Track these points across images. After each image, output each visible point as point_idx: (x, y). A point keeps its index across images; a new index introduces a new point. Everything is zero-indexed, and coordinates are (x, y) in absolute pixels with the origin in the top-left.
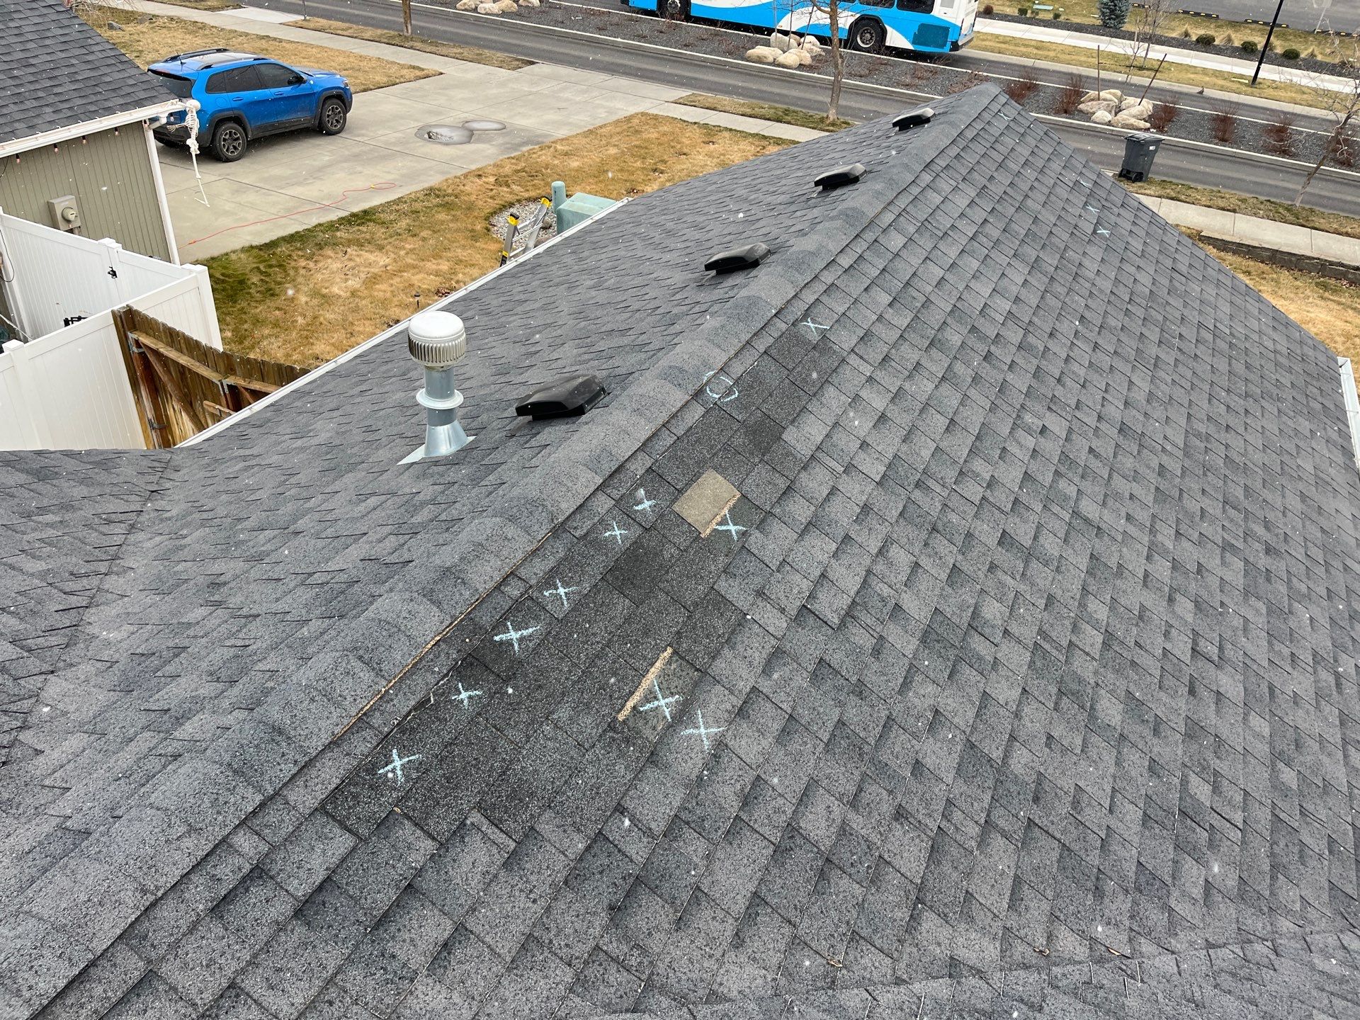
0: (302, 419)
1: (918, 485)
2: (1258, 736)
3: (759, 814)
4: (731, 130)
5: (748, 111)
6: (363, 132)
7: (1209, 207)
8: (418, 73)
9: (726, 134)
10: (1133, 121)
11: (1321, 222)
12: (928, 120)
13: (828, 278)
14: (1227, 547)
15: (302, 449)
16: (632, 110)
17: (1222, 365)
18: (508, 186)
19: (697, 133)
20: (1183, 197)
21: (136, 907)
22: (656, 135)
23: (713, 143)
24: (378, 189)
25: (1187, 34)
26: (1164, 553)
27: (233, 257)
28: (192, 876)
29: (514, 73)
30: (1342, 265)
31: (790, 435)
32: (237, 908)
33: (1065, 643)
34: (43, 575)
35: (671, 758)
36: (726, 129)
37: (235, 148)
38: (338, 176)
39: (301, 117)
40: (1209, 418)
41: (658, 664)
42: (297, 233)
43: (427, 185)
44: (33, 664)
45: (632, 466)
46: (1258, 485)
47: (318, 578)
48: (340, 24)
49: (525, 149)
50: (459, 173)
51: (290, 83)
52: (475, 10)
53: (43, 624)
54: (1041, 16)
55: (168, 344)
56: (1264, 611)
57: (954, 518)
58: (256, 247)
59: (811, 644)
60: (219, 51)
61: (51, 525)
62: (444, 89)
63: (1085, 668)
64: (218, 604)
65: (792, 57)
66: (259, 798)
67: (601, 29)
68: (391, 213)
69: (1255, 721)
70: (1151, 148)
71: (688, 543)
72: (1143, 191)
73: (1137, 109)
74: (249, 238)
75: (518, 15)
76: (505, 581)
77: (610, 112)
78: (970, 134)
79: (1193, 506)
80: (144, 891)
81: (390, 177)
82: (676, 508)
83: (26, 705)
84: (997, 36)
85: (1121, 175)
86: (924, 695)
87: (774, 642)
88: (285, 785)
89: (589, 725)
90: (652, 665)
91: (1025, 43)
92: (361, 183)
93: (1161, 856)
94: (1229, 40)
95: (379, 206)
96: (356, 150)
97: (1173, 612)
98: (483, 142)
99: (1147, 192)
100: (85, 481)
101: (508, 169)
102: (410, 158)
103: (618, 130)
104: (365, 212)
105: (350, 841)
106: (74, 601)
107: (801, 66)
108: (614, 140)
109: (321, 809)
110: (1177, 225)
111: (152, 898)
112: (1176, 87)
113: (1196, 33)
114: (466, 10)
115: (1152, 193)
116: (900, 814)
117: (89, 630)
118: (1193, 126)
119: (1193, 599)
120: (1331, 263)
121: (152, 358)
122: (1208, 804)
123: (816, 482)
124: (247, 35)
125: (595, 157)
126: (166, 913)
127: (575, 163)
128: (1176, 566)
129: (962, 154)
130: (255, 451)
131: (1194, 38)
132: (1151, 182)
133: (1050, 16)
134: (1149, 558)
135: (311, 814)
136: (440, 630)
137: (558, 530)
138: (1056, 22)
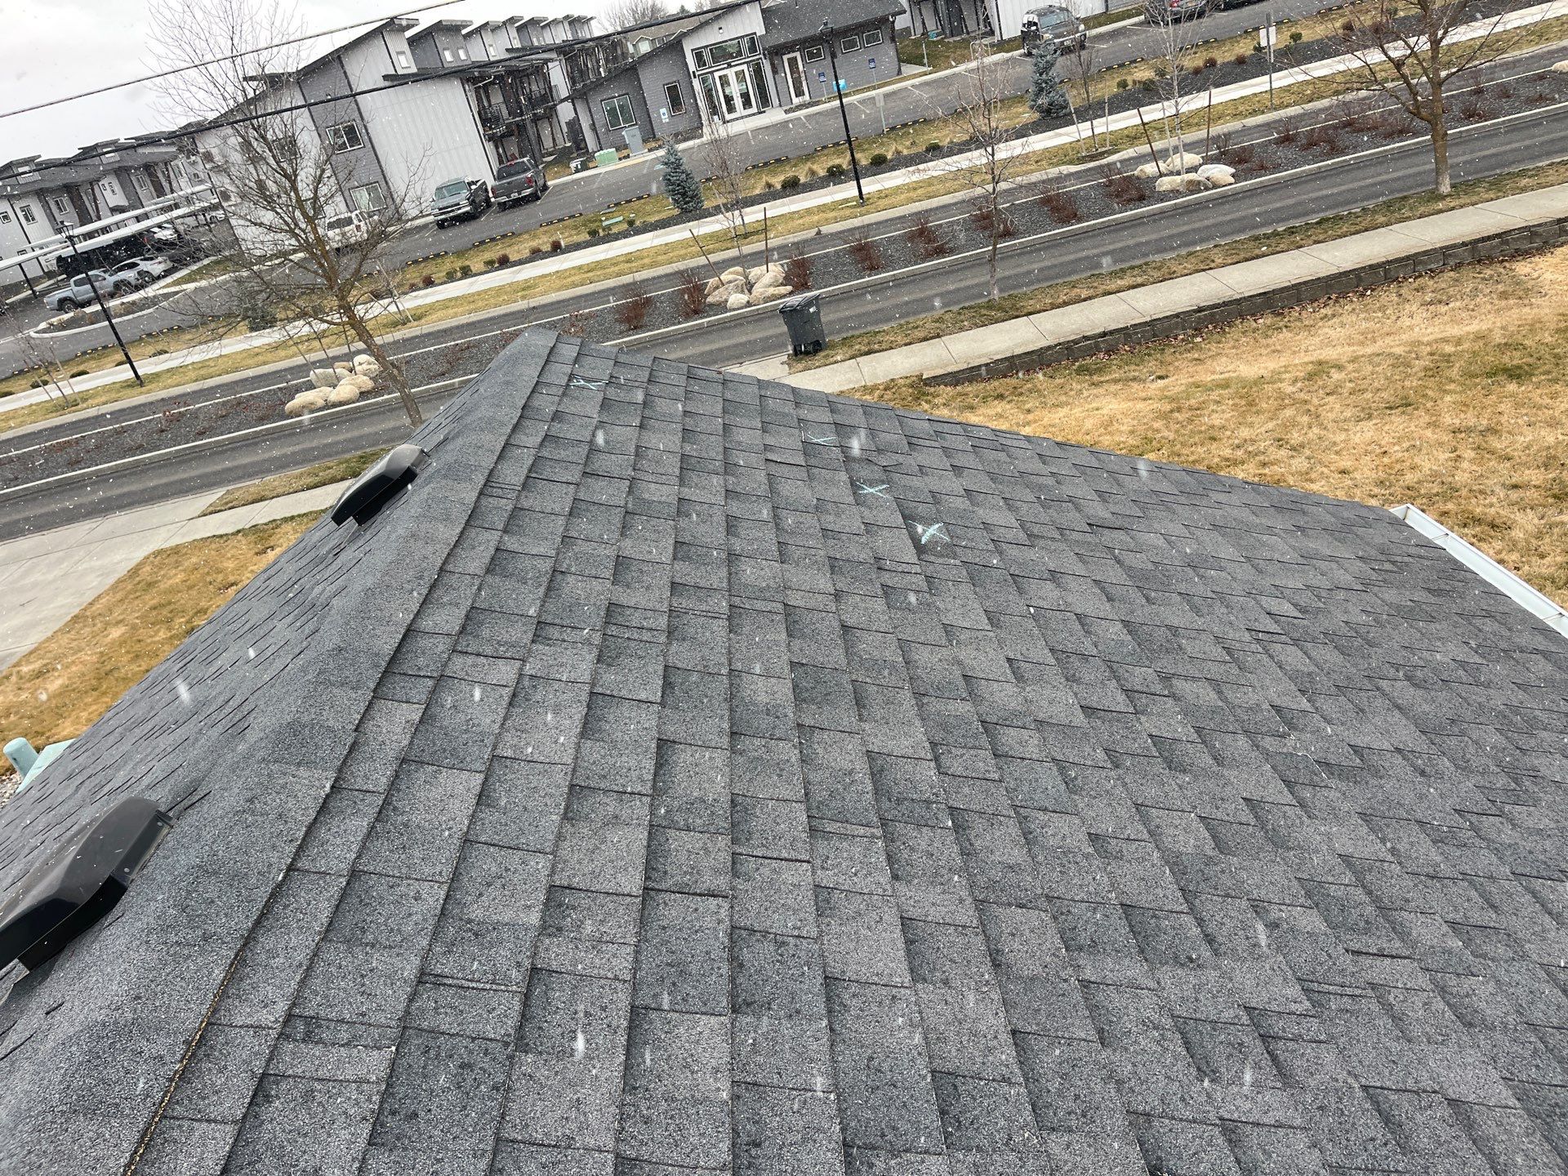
7: (910, 344)
9: (288, 527)
10: (771, 291)
11: (1031, 304)
12: (409, 475)
16: (139, 555)
19: (243, 545)
20: (876, 347)
22: (181, 576)
23: (271, 548)
25: (769, 186)
30: (1086, 338)
54: (615, 230)
65: (346, 389)
70: (811, 310)
72: (831, 360)
73: (768, 277)
77: (104, 574)
78: (513, 474)
84: (580, 268)
85: (796, 353)
91: (614, 262)
94: (813, 173)
99: (835, 358)
103: (119, 596)
107: (364, 395)
108: (117, 614)
110: (893, 380)
112: (792, 239)
113: (777, 181)
115: (842, 357)
118: (833, 269)
120: (1075, 342)
131: (779, 187)
132: (832, 346)
133: (625, 226)
138: (633, 229)
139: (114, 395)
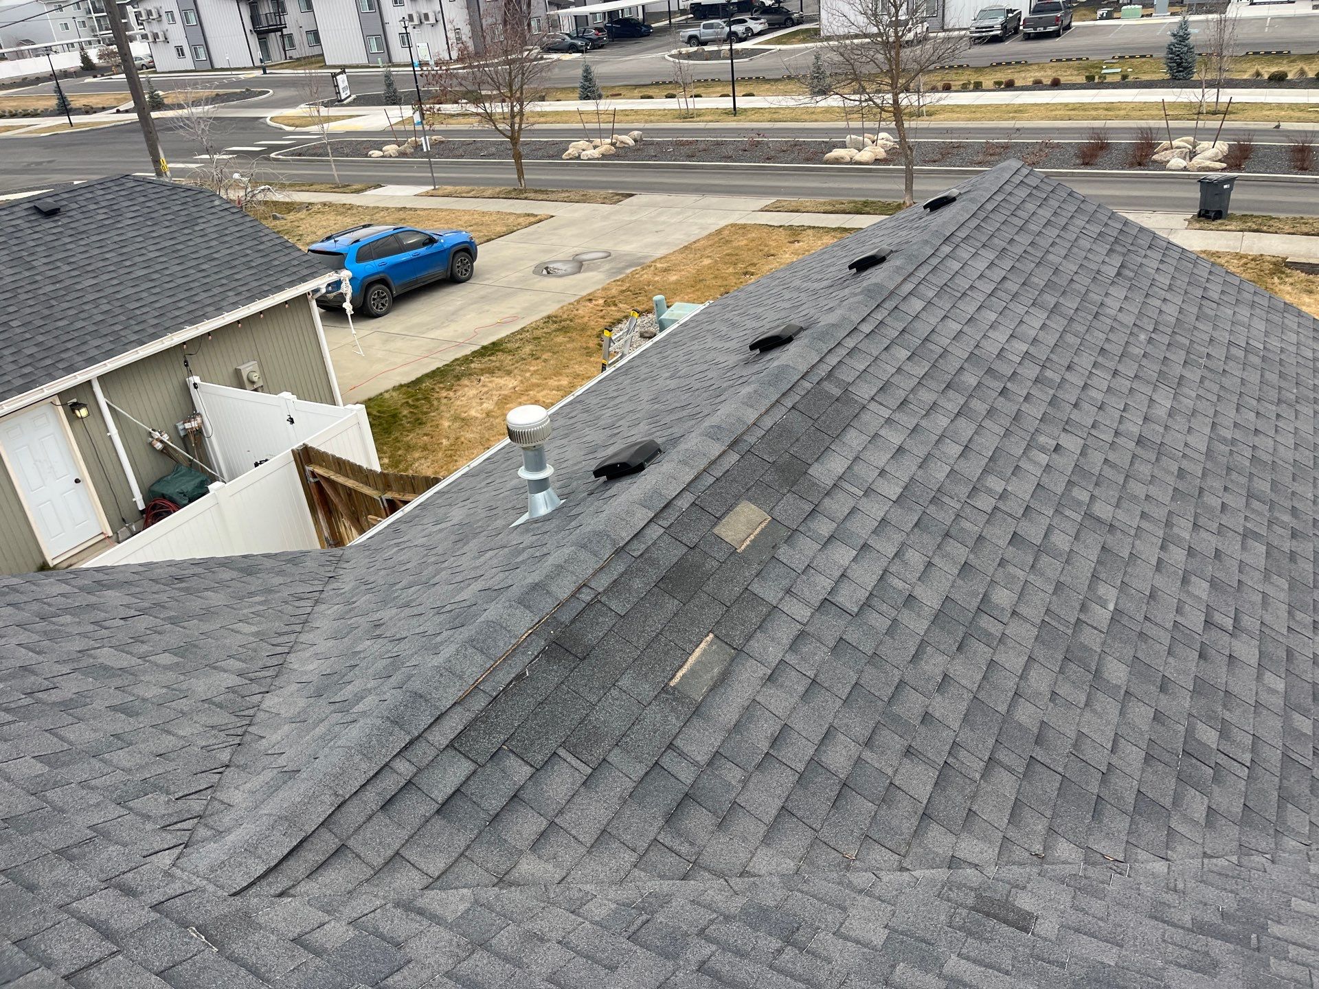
0: (442, 510)
1: (934, 500)
2: (1273, 691)
3: (786, 754)
4: (814, 227)
5: (830, 208)
6: (487, 276)
7: (1293, 234)
8: (532, 219)
9: (810, 232)
10: (1208, 163)
12: (954, 199)
13: (850, 343)
14: (1247, 535)
15: (441, 531)
16: (723, 223)
17: (1254, 377)
18: (616, 305)
19: (782, 235)
20: (1265, 228)
21: (332, 805)
22: (745, 242)
23: (798, 241)
24: (501, 324)
25: (1258, 74)
26: (1178, 541)
27: (387, 396)
28: (367, 787)
29: (616, 207)
31: (815, 471)
32: (397, 806)
33: (1073, 621)
34: (256, 634)
35: (713, 712)
36: (810, 227)
37: (383, 305)
38: (468, 317)
39: (438, 271)
40: (1236, 425)
41: (703, 645)
42: (438, 368)
43: (545, 314)
44: (255, 688)
45: (679, 503)
46: (1287, 480)
47: (448, 608)
48: (464, 188)
49: (629, 271)
50: (572, 300)
51: (424, 244)
52: (579, 158)
53: (260, 664)
54: (1109, 79)
55: (336, 472)
56: (1286, 586)
57: (966, 525)
58: (405, 385)
59: (832, 628)
60: (364, 227)
61: (260, 603)
62: (555, 229)
63: (1091, 639)
64: (379, 636)
65: (866, 155)
66: (408, 739)
67: (690, 157)
68: (516, 342)
69: (1269, 678)
70: (1225, 187)
71: (726, 556)
72: (1224, 228)
73: (1211, 152)
74: (398, 378)
75: (615, 156)
76: (579, 589)
77: (702, 228)
78: (990, 207)
79: (1215, 502)
80: (336, 795)
81: (513, 312)
82: (716, 531)
83: (251, 712)
84: (1066, 105)
85: (1199, 215)
86: (934, 664)
87: (799, 627)
88: (425, 730)
89: (646, 690)
90: (697, 646)
91: (1095, 107)
92: (489, 320)
93: (1163, 787)
94: (1302, 72)
95: (505, 338)
96: (482, 293)
97: (1188, 592)
98: (592, 270)
99: (1228, 228)
100: (281, 573)
101: (614, 292)
102: (530, 293)
103: (710, 242)
104: (493, 344)
105: (472, 767)
106: (279, 650)
107: (877, 161)
108: (707, 252)
109: (451, 745)
110: (1262, 255)
111: (342, 799)
112: (1252, 125)
113: (1267, 71)
114: (571, 159)
115: (1233, 228)
116: (909, 752)
117: (291, 666)
118: (1270, 158)
119: (1209, 579)
121: (325, 485)
122: (1214, 746)
123: (838, 505)
124: (387, 209)
125: (691, 269)
126: (351, 808)
127: (673, 278)
128: (1191, 552)
129: (982, 224)
130: (405, 539)
131: (1266, 77)
132: (1232, 218)
133: (1118, 78)
134: (1162, 548)
135: (444, 749)
136: (531, 625)
137: (619, 551)
138: (1124, 83)
139: (717, 117)
